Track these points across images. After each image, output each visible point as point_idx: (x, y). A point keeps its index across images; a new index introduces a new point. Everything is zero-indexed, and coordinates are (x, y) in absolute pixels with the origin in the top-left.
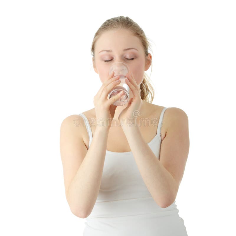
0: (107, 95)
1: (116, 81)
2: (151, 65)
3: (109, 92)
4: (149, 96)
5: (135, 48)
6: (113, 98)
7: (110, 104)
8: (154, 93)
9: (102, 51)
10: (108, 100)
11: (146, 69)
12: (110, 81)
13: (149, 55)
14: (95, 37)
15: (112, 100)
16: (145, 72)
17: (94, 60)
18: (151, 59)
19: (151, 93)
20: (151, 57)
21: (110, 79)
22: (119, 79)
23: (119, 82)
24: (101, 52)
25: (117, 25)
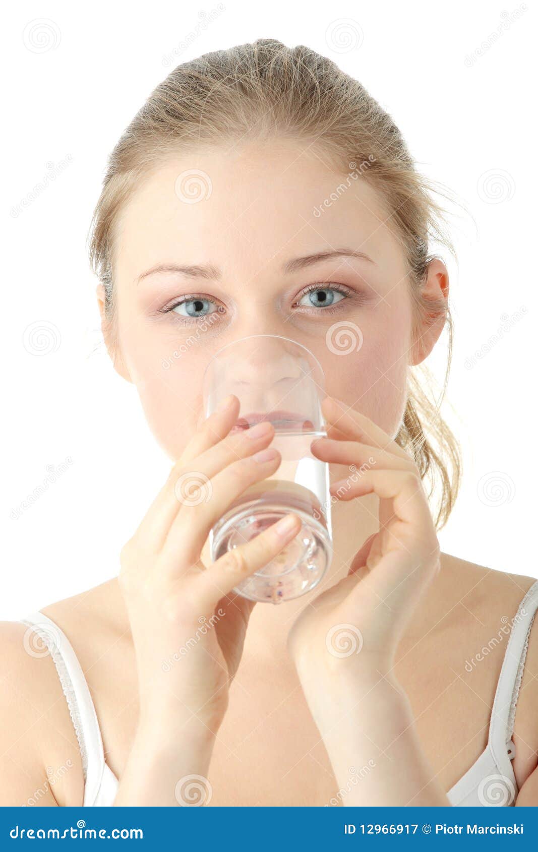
0: (202, 538)
1: (257, 457)
2: (447, 325)
3: (212, 524)
4: (433, 480)
5: (356, 249)
6: (234, 553)
7: (223, 594)
8: (457, 467)
9: (160, 269)
10: (203, 568)
11: (420, 355)
12: (219, 453)
13: (432, 275)
14: (110, 177)
15: (230, 569)
16: (415, 370)
17: (108, 302)
18: (446, 295)
19: (440, 464)
20: (443, 281)
21: (215, 443)
22: (267, 443)
23: (274, 462)
24: (156, 276)
25: (241, 114)
